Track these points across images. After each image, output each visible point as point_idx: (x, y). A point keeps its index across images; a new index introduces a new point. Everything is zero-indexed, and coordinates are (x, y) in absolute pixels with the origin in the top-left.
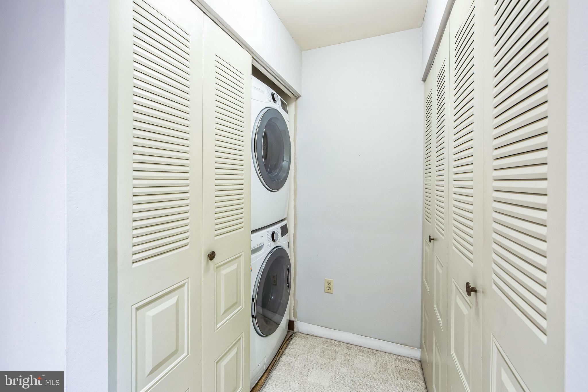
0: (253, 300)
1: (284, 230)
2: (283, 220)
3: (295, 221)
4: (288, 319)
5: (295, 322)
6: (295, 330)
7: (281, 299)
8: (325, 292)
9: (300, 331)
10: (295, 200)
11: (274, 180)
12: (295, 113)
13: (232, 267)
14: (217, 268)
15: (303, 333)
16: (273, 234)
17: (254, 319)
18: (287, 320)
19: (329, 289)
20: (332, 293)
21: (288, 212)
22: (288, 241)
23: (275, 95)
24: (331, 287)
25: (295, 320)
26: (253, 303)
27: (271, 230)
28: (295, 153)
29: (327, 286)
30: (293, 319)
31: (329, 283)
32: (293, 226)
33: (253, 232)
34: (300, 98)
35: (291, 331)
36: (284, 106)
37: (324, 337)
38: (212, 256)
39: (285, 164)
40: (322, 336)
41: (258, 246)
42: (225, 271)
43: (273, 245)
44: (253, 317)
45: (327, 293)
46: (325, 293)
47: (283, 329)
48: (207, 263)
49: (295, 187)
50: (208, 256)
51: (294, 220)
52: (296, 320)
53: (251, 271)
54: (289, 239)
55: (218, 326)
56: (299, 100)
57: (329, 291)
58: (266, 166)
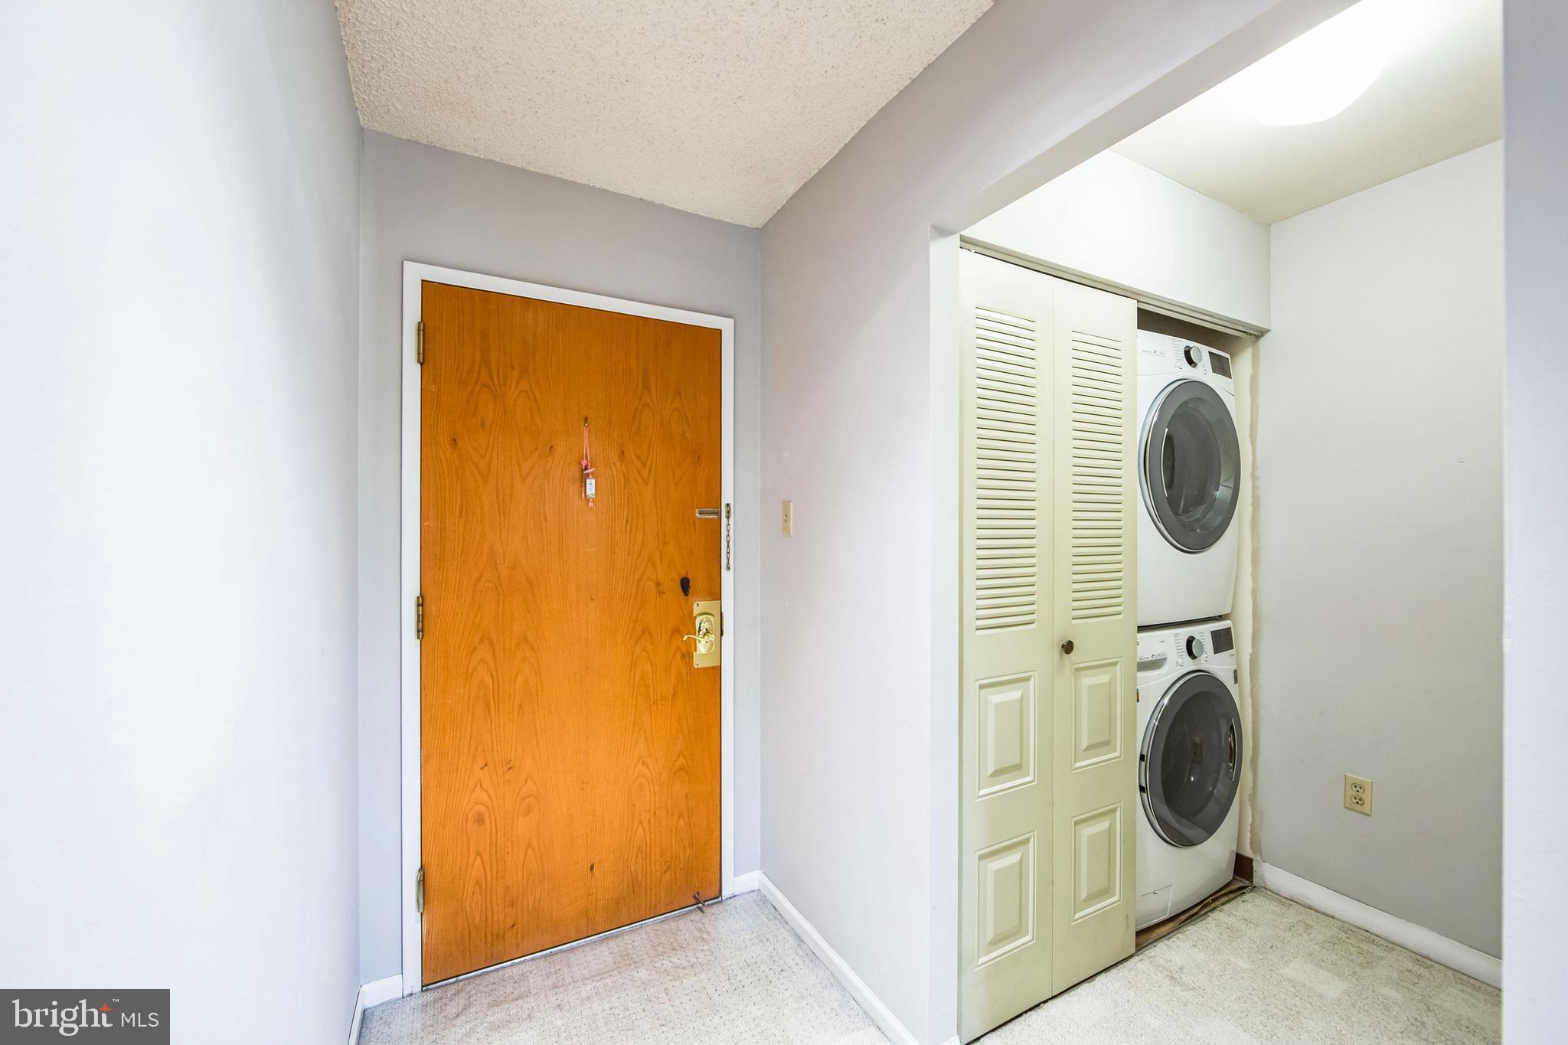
0: (1142, 758)
1: (1223, 641)
2: (1220, 618)
3: (1254, 624)
4: (1235, 849)
5: (1254, 863)
6: (1256, 881)
7: (1214, 788)
8: (1346, 808)
9: (1270, 885)
10: (1254, 575)
11: (1193, 530)
12: (1252, 371)
13: (1103, 678)
14: (1076, 670)
15: (1278, 894)
16: (1190, 642)
17: (1145, 795)
18: (1232, 851)
19: (1360, 802)
20: (1369, 815)
21: (1233, 601)
22: (1235, 667)
23: (1192, 352)
24: (1366, 797)
25: (1256, 859)
26: (1143, 764)
27: (1186, 632)
28: (1254, 467)
29: (1351, 792)
30: (1248, 852)
31: (1359, 787)
32: (1250, 635)
33: (1142, 629)
34: (1267, 336)
35: (1243, 880)
36: (1221, 367)
37: (1341, 918)
38: (1068, 647)
39: (1222, 493)
40: (1337, 916)
41: (1154, 658)
42: (1089, 680)
43: (1190, 665)
44: (1142, 789)
45: (1350, 812)
46: (1345, 810)
47: (1221, 870)
48: (1061, 657)
49: (1253, 546)
50: (1063, 646)
51: (1251, 622)
52: (1259, 858)
53: (1138, 701)
54: (1238, 662)
55: (1078, 765)
56: (1263, 341)
57: (1358, 807)
58: (1172, 502)
